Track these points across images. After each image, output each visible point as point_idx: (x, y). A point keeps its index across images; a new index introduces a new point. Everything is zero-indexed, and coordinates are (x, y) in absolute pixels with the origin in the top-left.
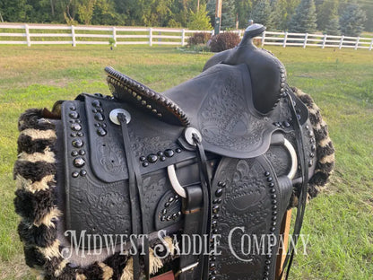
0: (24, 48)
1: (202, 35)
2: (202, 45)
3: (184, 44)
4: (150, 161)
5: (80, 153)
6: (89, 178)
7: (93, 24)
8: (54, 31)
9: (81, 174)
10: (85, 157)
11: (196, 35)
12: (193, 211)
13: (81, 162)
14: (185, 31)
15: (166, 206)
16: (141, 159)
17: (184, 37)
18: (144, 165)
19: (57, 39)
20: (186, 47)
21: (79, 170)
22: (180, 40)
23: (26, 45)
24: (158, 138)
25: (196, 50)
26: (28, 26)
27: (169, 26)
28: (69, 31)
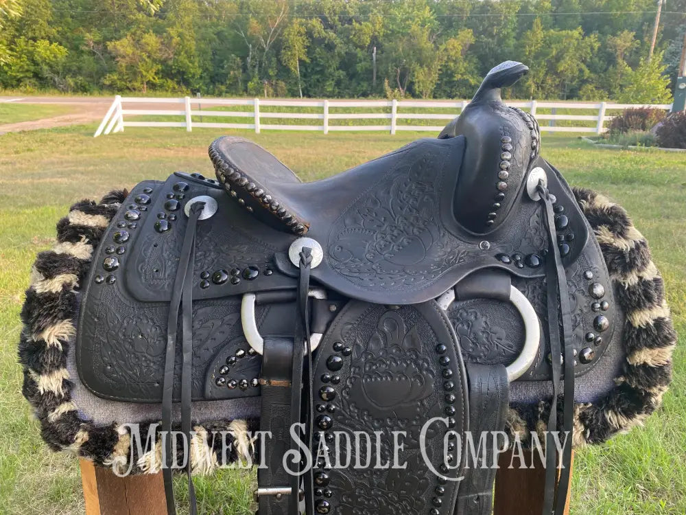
0: (317, 136)
1: (643, 114)
2: (640, 133)
3: (602, 130)
4: (215, 281)
5: (118, 250)
6: (118, 288)
7: (435, 97)
8: (369, 110)
9: (108, 279)
10: (123, 258)
11: (629, 113)
12: (275, 382)
13: (112, 262)
14: (606, 105)
15: (229, 363)
16: (202, 276)
17: (604, 118)
18: (202, 285)
19: (371, 122)
20: (602, 137)
21: (107, 274)
22: (595, 124)
23: (321, 132)
24: (245, 248)
25: (623, 143)
26: (328, 103)
27: (580, 98)
28: (388, 110)
